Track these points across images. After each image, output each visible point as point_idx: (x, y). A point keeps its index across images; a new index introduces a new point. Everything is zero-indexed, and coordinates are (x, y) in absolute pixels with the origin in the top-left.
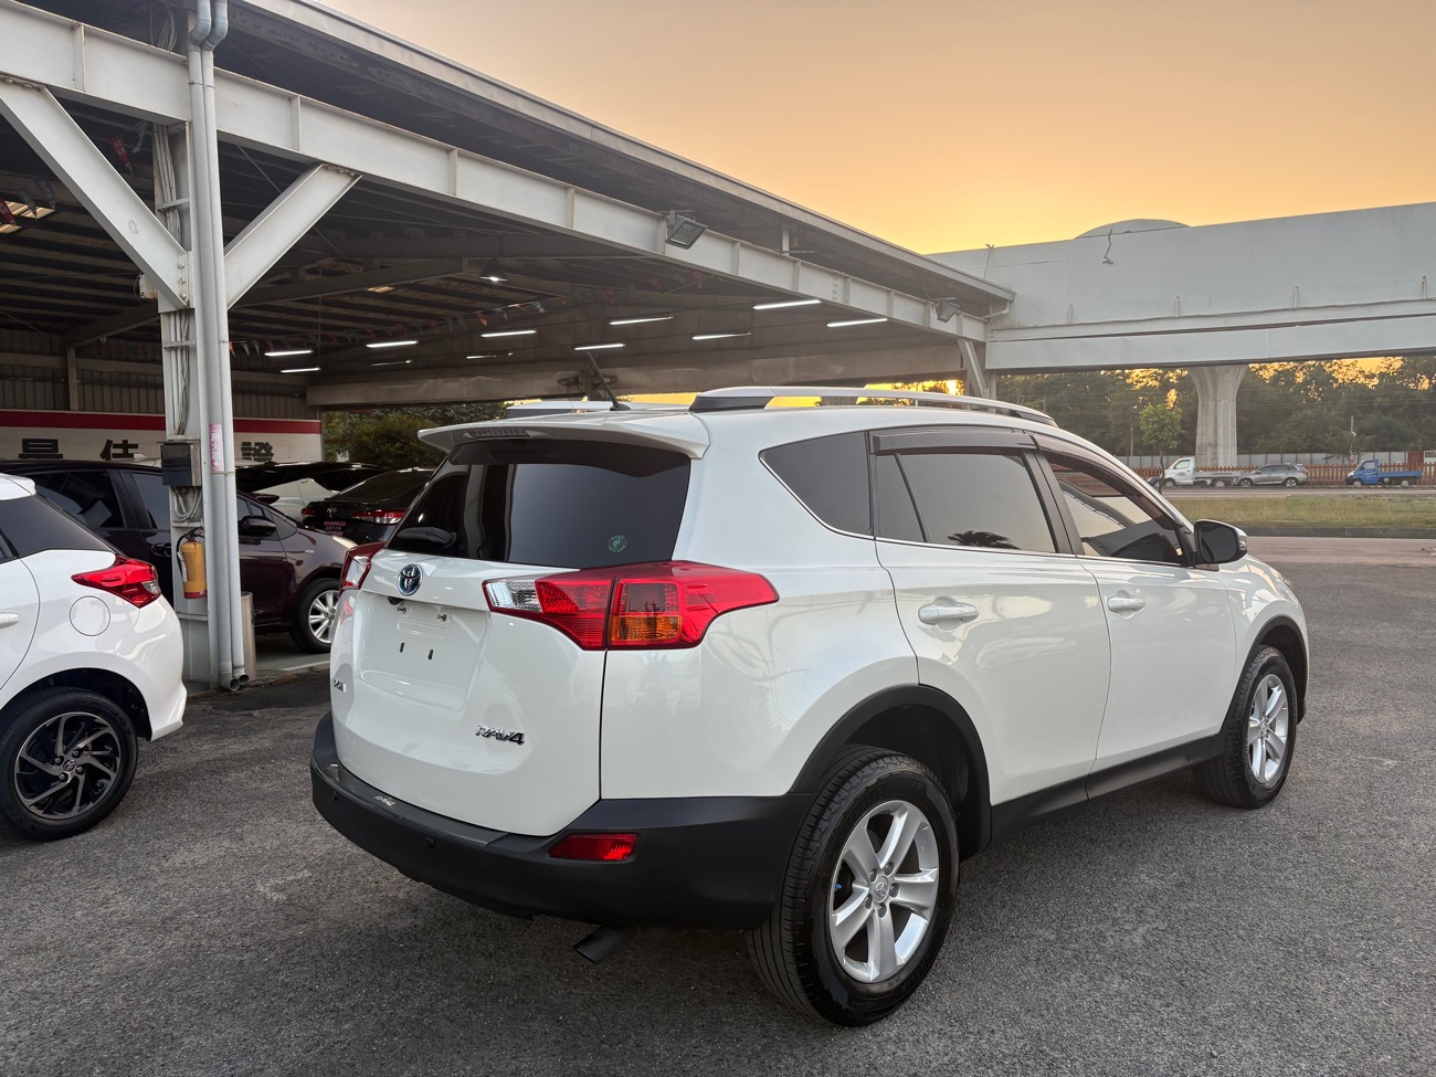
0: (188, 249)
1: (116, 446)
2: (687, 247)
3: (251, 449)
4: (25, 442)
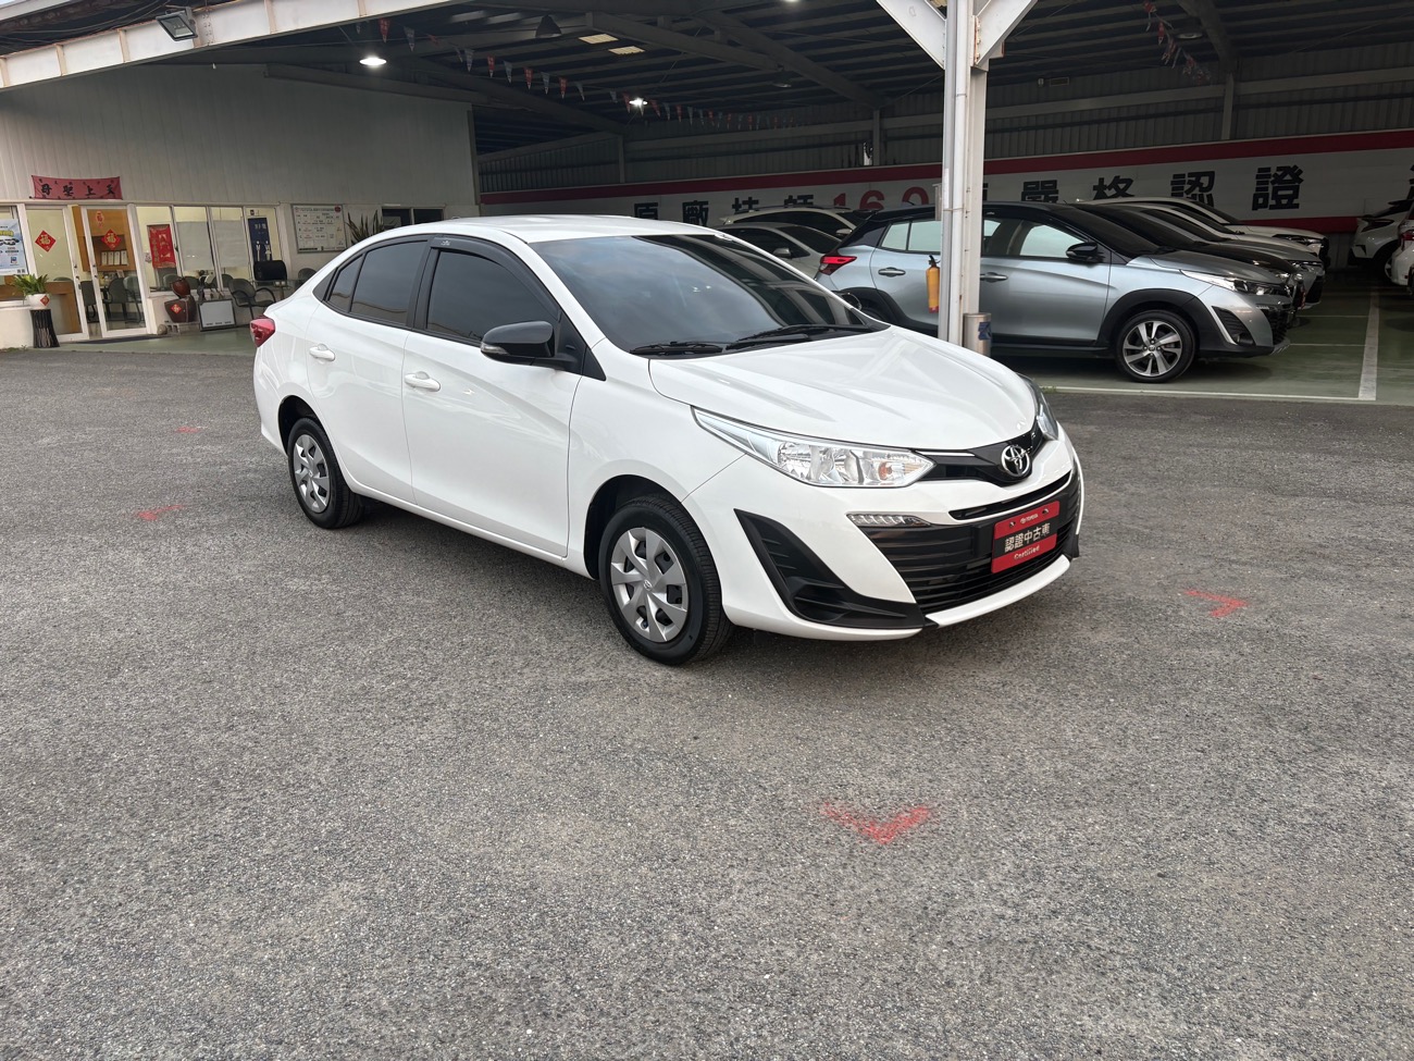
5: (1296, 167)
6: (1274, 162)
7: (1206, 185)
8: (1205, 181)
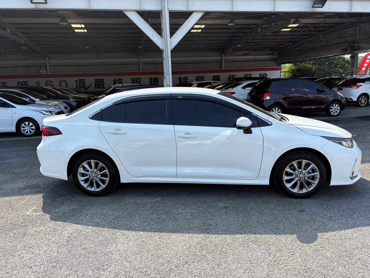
0: (163, 38)
1: (231, 76)
2: (322, 7)
3: (262, 75)
4: (213, 76)
5: (157, 78)
6: (153, 76)
7: (139, 81)
8: (139, 80)
